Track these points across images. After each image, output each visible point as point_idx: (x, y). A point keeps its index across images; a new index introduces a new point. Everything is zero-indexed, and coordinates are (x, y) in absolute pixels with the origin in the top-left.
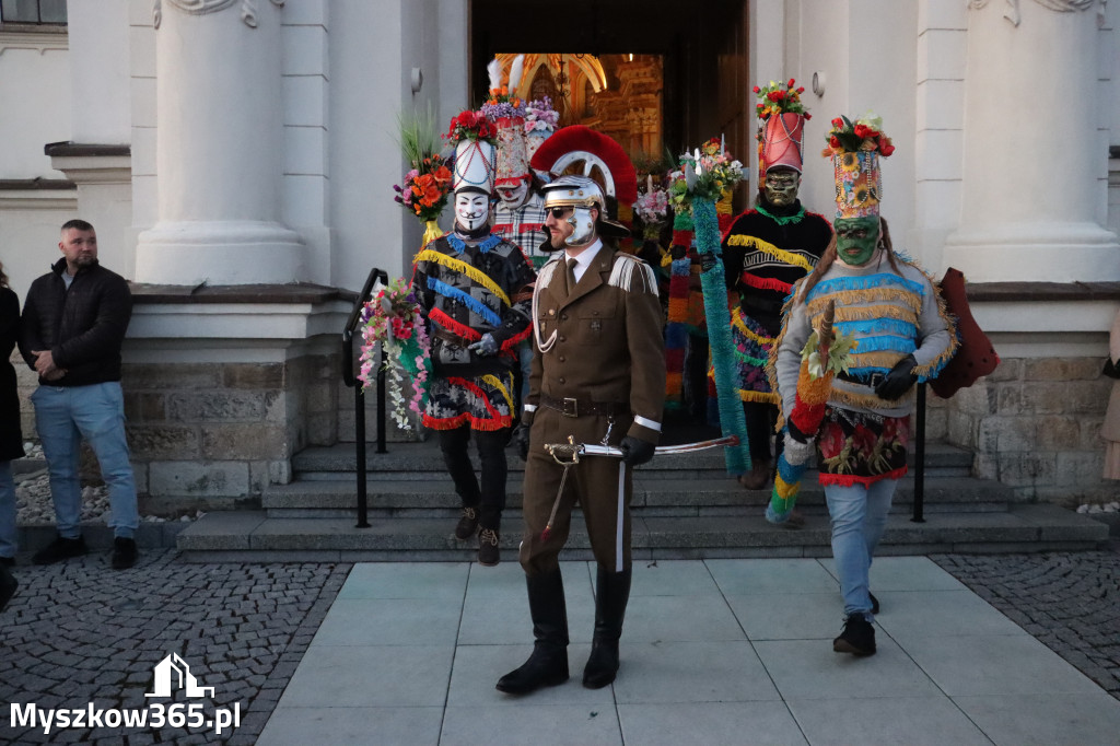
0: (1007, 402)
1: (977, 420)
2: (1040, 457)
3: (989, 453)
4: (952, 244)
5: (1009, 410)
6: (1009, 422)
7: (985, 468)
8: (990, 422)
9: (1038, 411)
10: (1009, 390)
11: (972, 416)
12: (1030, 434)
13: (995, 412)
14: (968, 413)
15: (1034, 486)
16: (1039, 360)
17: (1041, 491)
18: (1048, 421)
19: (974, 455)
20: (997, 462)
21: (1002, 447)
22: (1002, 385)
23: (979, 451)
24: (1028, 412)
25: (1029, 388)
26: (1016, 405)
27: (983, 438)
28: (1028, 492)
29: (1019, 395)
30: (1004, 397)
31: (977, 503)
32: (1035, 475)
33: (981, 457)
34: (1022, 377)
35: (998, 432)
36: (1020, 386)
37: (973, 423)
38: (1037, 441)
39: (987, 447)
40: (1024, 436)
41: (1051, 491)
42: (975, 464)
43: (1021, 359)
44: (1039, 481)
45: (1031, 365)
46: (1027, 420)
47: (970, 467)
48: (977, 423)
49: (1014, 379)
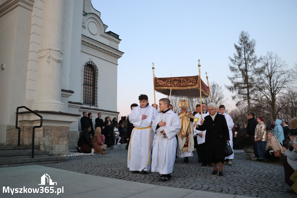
0: (47, 135)
1: (41, 138)
2: (52, 146)
3: (43, 145)
4: (34, 103)
5: (47, 136)
6: (47, 139)
7: (42, 148)
8: (44, 139)
9: (52, 137)
10: (47, 132)
11: (39, 138)
12: (51, 141)
13: (44, 136)
14: (38, 138)
15: (52, 152)
16: (53, 126)
17: (53, 153)
18: (54, 139)
19: (40, 146)
20: (45, 147)
21: (46, 144)
22: (46, 131)
23: (41, 145)
24: (50, 137)
25: (51, 132)
26: (48, 135)
27: (42, 142)
28: (51, 153)
29: (49, 133)
30: (46, 134)
31: (43, 154)
32: (52, 150)
33: (42, 146)
34: (49, 130)
35: (45, 141)
36: (49, 132)
37: (40, 139)
38: (52, 142)
39: (43, 144)
40: (50, 142)
41: (54, 153)
42: (40, 148)
43: (49, 126)
44: (52, 151)
45: (51, 127)
46: (50, 138)
47: (39, 149)
48: (41, 139)
49: (48, 130)
